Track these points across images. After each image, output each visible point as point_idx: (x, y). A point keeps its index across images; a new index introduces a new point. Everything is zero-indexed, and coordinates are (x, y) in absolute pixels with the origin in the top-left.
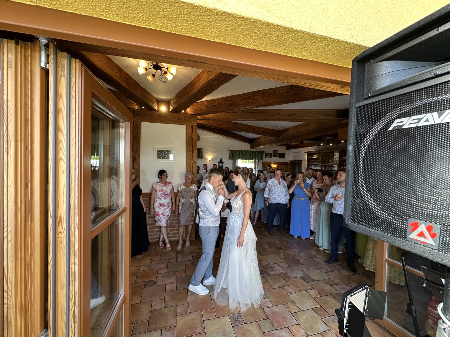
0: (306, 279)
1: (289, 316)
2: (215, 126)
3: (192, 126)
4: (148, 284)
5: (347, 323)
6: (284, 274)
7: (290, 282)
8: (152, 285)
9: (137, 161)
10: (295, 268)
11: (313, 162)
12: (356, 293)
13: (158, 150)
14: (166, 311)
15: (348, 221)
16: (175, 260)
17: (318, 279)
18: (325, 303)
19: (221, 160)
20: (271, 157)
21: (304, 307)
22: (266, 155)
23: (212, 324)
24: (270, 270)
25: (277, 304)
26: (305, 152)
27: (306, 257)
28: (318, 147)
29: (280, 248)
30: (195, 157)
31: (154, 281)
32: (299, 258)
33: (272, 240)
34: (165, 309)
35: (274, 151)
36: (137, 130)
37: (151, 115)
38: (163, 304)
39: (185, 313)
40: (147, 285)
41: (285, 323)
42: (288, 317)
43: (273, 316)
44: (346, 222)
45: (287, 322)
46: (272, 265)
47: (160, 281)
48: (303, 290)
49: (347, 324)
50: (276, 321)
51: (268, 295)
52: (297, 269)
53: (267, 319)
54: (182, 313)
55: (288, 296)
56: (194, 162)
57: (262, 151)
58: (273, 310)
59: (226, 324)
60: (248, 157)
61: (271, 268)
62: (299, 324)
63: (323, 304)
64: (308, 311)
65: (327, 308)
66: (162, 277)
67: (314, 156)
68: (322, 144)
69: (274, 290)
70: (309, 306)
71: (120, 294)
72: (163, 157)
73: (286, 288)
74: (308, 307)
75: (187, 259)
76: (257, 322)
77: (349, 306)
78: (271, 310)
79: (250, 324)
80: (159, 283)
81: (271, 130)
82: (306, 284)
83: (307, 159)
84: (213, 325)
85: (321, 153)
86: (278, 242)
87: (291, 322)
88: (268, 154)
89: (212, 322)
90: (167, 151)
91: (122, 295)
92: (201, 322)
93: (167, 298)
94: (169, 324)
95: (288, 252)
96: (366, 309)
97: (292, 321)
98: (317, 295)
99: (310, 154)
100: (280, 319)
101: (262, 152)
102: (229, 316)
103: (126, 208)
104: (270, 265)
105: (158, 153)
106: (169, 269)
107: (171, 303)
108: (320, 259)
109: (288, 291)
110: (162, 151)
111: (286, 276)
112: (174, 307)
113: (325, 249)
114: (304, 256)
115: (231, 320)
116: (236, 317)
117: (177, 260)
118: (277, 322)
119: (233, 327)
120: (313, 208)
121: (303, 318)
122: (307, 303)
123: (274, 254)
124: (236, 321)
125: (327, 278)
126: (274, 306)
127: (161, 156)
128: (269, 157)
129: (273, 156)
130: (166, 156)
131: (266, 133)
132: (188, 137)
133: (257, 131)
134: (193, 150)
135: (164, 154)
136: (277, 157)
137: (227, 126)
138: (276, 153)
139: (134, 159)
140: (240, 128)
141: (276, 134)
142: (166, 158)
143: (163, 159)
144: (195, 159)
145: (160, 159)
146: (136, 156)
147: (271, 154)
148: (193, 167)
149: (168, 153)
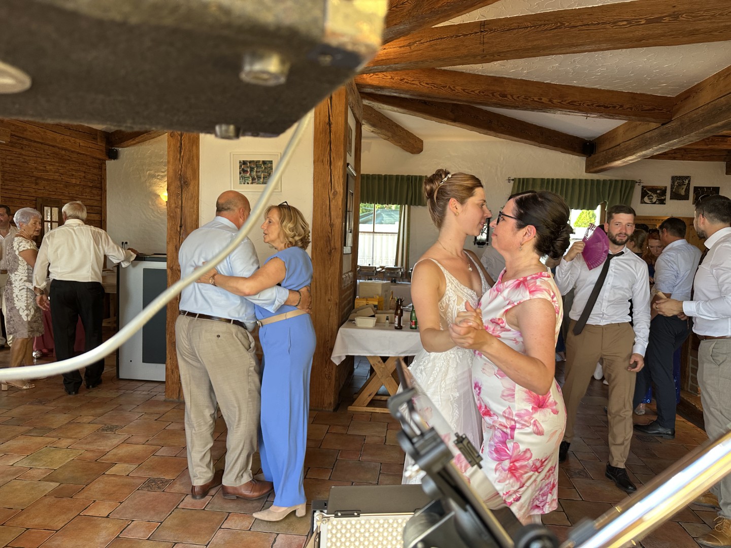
2: (426, 91)
4: (150, 484)
8: (159, 488)
9: (191, 187)
13: (242, 159)
20: (662, 202)
22: (644, 194)
30: (336, 177)
31: (167, 481)
34: (147, 542)
35: (674, 179)
40: (148, 487)
47: (182, 484)
60: (576, 200)
72: (253, 179)
81: (633, 96)
88: (654, 190)
90: (264, 162)
93: (168, 522)
105: (241, 166)
110: (250, 162)
127: (248, 174)
128: (654, 200)
129: (671, 199)
130: (262, 176)
131: (614, 107)
132: (318, 121)
133: (575, 102)
134: (332, 159)
135: (256, 172)
136: (688, 199)
137: (464, 90)
138: (685, 187)
139: (184, 183)
140: (512, 96)
141: (654, 109)
142: (262, 180)
143: (254, 185)
144: (336, 182)
145: (246, 185)
146: (188, 176)
147: (666, 189)
148: (332, 206)
149: (265, 168)
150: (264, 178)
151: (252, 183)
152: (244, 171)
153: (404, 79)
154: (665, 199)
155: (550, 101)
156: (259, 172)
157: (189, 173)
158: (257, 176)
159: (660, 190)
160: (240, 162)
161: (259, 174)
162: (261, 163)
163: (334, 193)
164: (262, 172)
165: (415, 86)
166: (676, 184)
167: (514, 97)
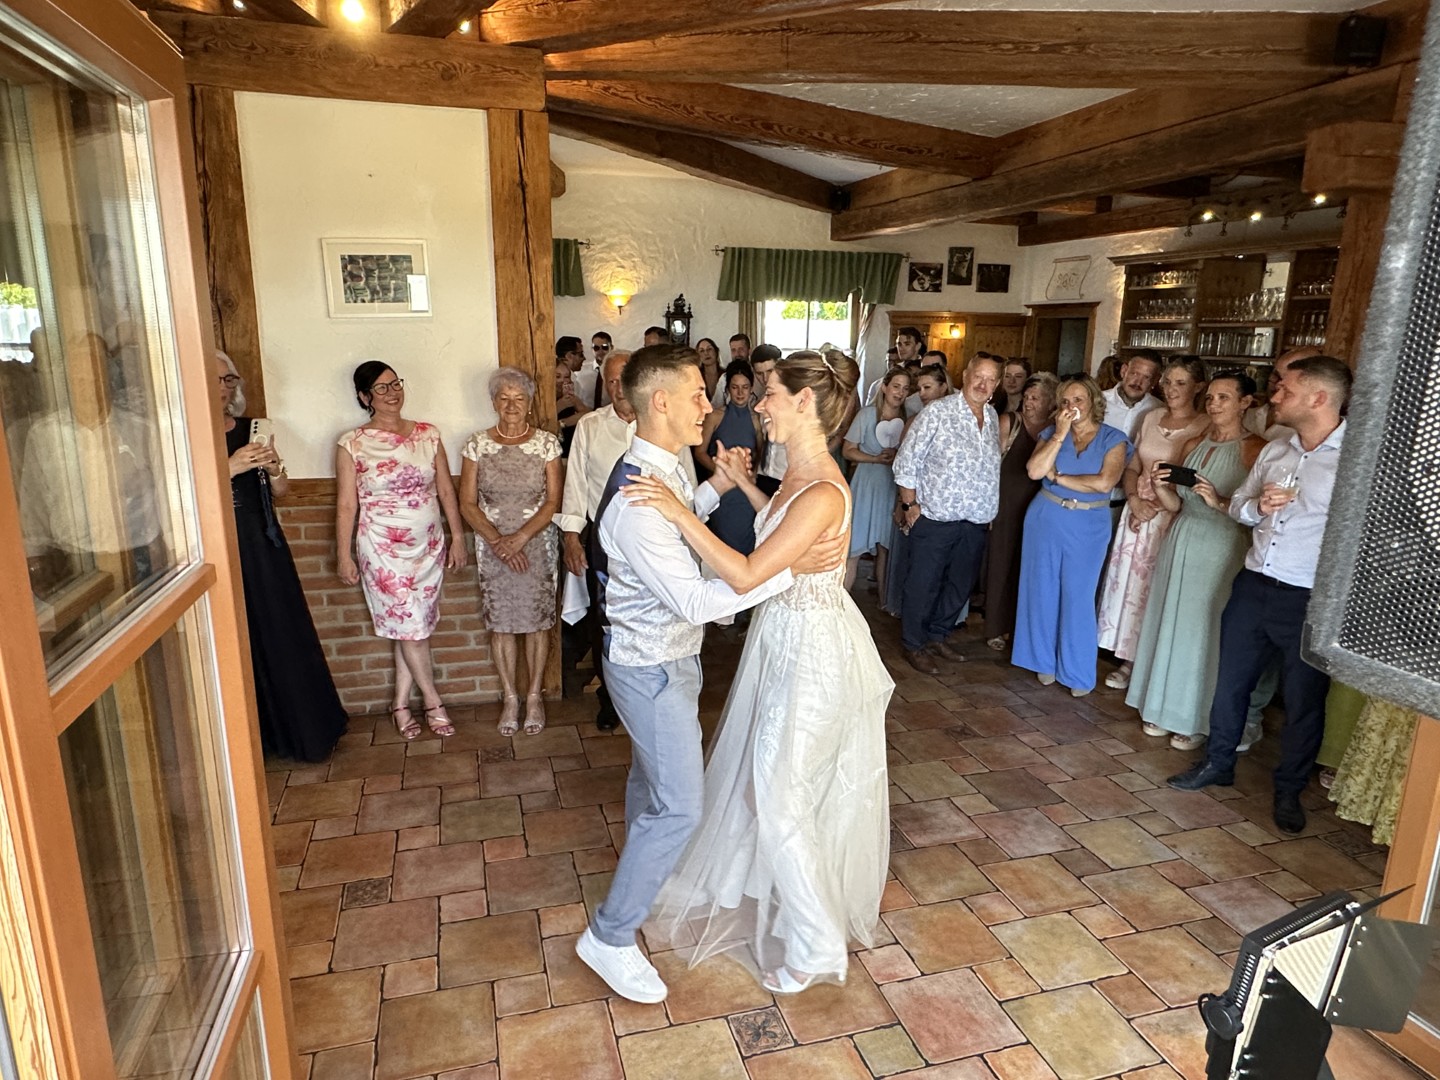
0: (1075, 862)
1: (986, 1011)
2: (646, 112)
3: (521, 112)
4: (354, 894)
5: (1244, 1051)
6: (974, 841)
7: (1002, 876)
8: (377, 898)
9: (241, 312)
10: (1025, 819)
11: (1152, 311)
12: (1303, 937)
13: (347, 253)
14: (446, 1000)
15: (1328, 642)
16: (471, 791)
17: (1126, 862)
18: (1150, 961)
19: (679, 303)
20: (937, 288)
21: (1058, 978)
22: (913, 276)
23: (654, 1051)
24: (916, 825)
25: (936, 967)
26: (1117, 261)
27: (1081, 770)
28: (1189, 233)
29: (964, 733)
30: (541, 288)
31: (382, 882)
32: (1046, 774)
33: (927, 697)
34: (444, 995)
35: (953, 251)
36: (220, 143)
37: (290, 51)
38: (431, 976)
39: (533, 1010)
40: (356, 900)
41: (969, 1040)
42: (984, 1015)
43: (921, 1015)
44: (1318, 647)
45: (978, 1035)
46: (922, 806)
47: (412, 882)
48: (1058, 907)
49: (1247, 1057)
50: (929, 1031)
51: (899, 933)
52: (1037, 822)
53: (891, 1026)
54: (521, 1008)
55: (988, 936)
56: (541, 319)
57: (892, 255)
58: (921, 989)
59: (716, 1047)
60: (819, 287)
61: (916, 820)
62: (1028, 1042)
63: (1139, 963)
64: (1075, 992)
65: (1157, 978)
66: (421, 862)
67: (1159, 280)
68: (1208, 216)
69: (926, 910)
70: (1079, 971)
71: (236, 949)
72: (374, 292)
73: (982, 900)
74: (1074, 974)
75: (532, 785)
76: (851, 1036)
77: (1266, 988)
78: (910, 993)
79: (820, 1049)
80: (408, 890)
81: (945, 133)
82: (1070, 884)
83: (1121, 295)
84: (660, 1053)
85: (1200, 265)
86: (952, 704)
87: (995, 1035)
88: (925, 269)
89: (655, 1044)
90: (394, 259)
91: (245, 955)
92: (607, 1045)
93: (447, 953)
94: (466, 1054)
95: (998, 746)
96: (1334, 992)
97: (1001, 1030)
98: (1114, 930)
99: (1139, 270)
100: (949, 1028)
101: (892, 261)
102: (726, 1017)
103: (213, 568)
104: (913, 806)
105: (344, 268)
106: (450, 833)
107: (464, 973)
108: (1143, 776)
109: (990, 914)
110: (365, 258)
111: (983, 853)
112: (487, 988)
113: (1171, 735)
114: (1070, 765)
115: (738, 1032)
116: (760, 1020)
117: (483, 789)
118: (936, 1037)
119: (743, 1058)
120: (1133, 543)
121: (1045, 1021)
122: (1068, 959)
123: (935, 758)
124: (758, 1035)
125: (1170, 855)
126: (923, 974)
127: (362, 283)
128: (927, 285)
129: (949, 283)
130: (392, 287)
131: (921, 152)
132: (499, 178)
133: (869, 141)
134: (531, 253)
135: (380, 278)
136: (969, 284)
137: (708, 113)
138: (966, 264)
139: (225, 302)
140: (780, 127)
141: (970, 157)
142: (392, 294)
143: (376, 304)
144: (541, 297)
145: (359, 304)
146: (231, 288)
147: (942, 269)
148: (537, 343)
149: (397, 271)
150: (395, 290)
151: (372, 301)
152: (354, 277)
153: (609, 88)
154: (940, 284)
155: (835, 138)
156: (386, 278)
157: (233, 285)
158: (382, 287)
159: (935, 269)
160: (343, 258)
161: (384, 282)
162: (387, 259)
163: (538, 317)
164: (392, 278)
165: (629, 102)
166: (955, 260)
167: (785, 129)
